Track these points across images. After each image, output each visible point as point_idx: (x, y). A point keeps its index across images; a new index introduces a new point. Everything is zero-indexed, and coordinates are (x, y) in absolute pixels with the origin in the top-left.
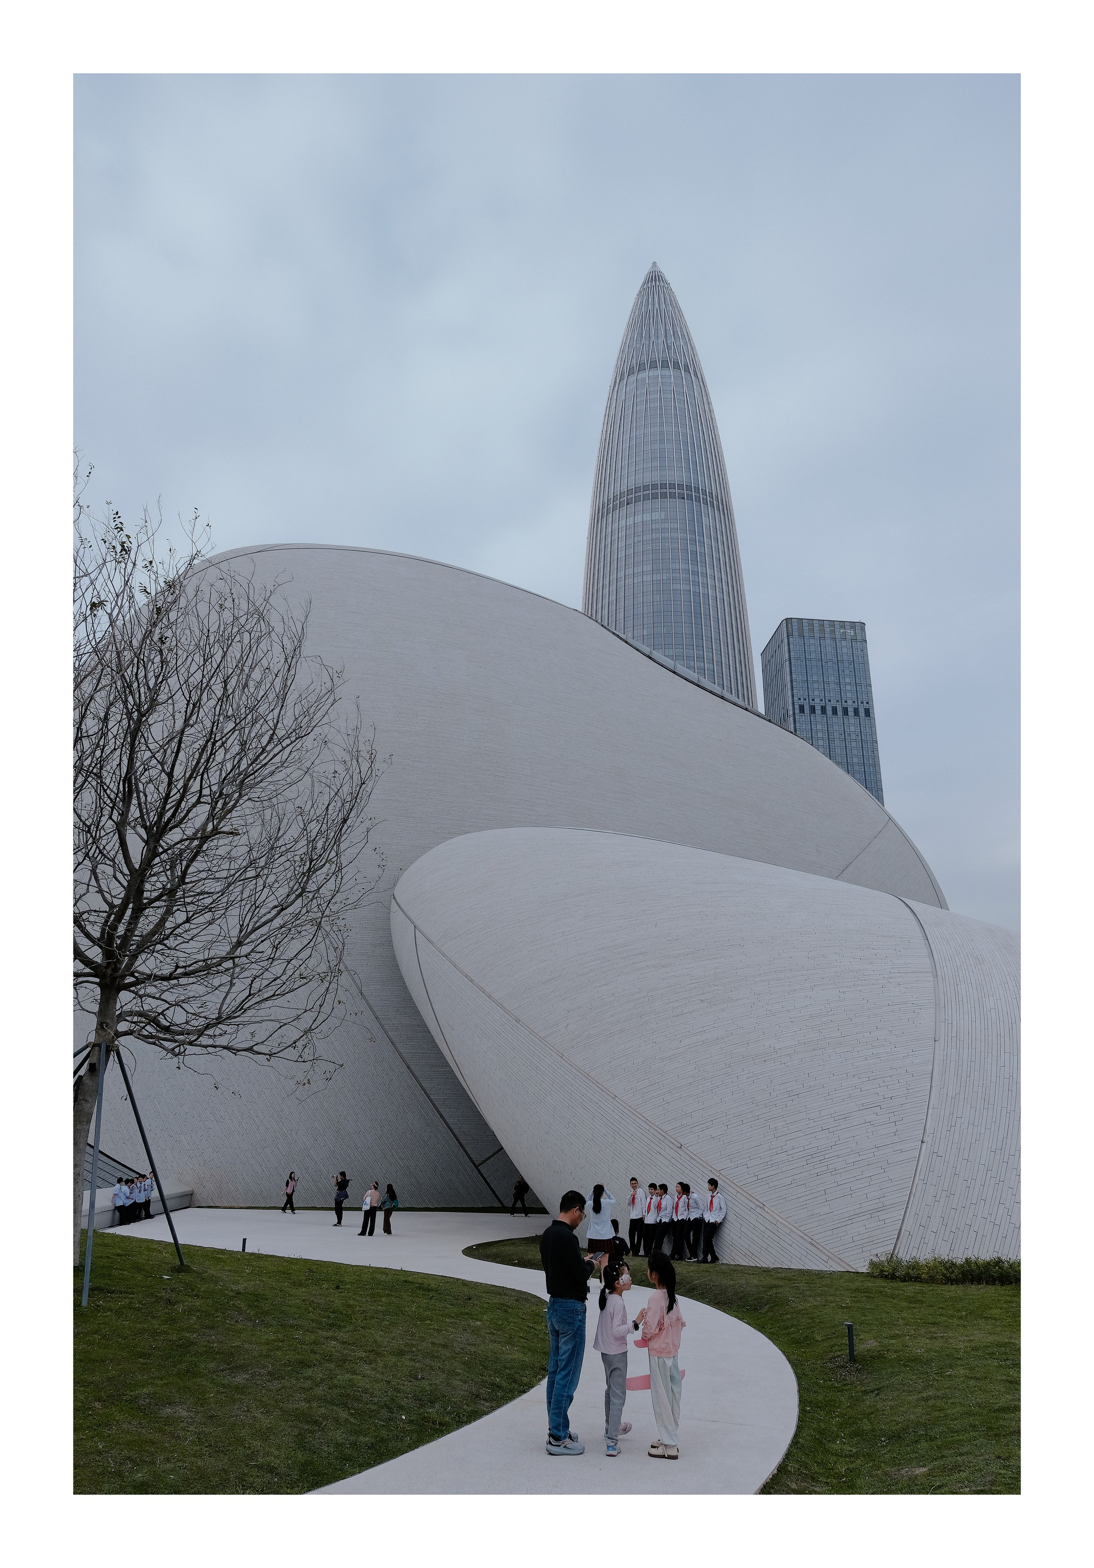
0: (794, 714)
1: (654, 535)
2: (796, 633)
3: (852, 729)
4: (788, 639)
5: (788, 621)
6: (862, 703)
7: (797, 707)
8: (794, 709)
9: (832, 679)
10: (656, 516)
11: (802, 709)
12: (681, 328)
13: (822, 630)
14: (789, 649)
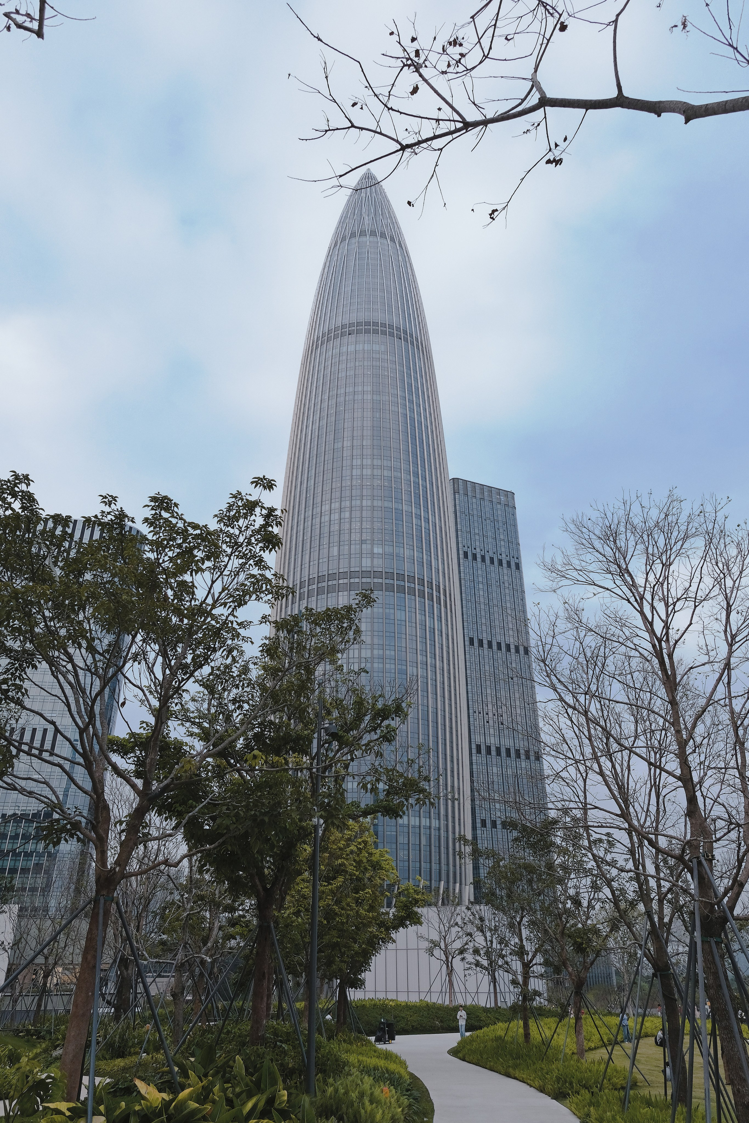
0: (459, 558)
1: (374, 363)
2: (461, 492)
3: (506, 578)
4: (455, 495)
6: (514, 557)
7: (461, 553)
9: (490, 534)
10: (376, 347)
11: (466, 554)
13: (482, 493)
14: (455, 503)
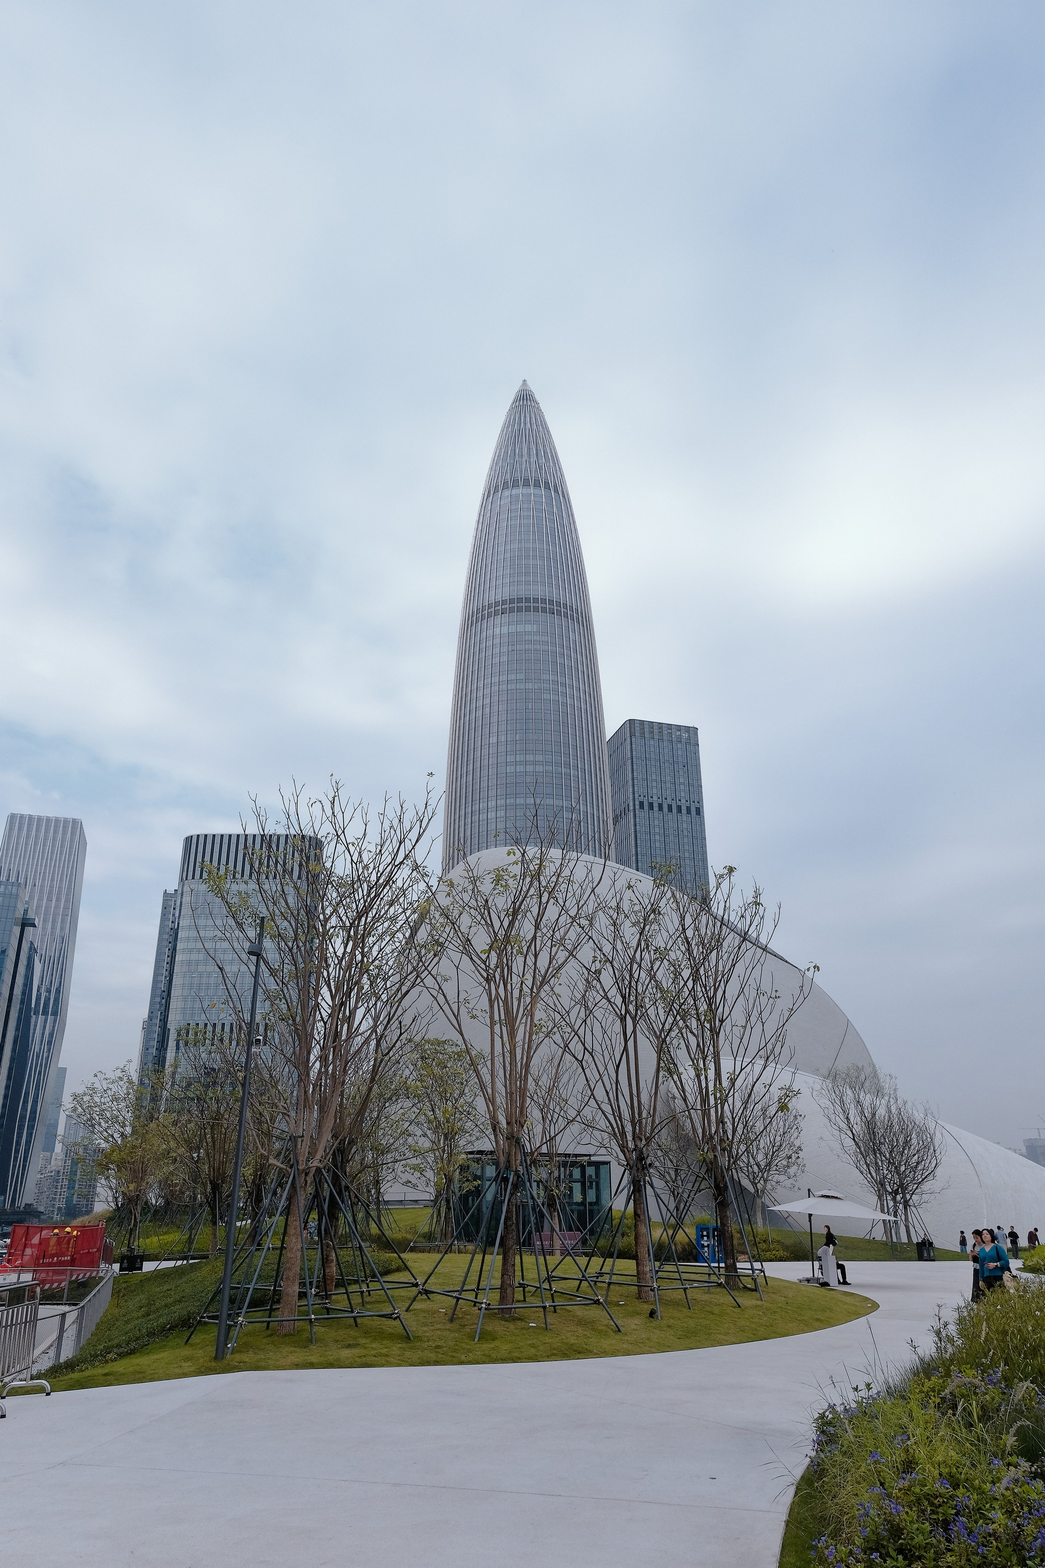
0: (634, 809)
1: (527, 646)
2: (637, 734)
3: (685, 826)
4: (631, 739)
5: (631, 722)
6: (694, 802)
7: (637, 803)
8: (634, 805)
9: (668, 778)
10: (528, 628)
11: (642, 804)
12: (550, 449)
13: (661, 732)
14: (631, 748)
